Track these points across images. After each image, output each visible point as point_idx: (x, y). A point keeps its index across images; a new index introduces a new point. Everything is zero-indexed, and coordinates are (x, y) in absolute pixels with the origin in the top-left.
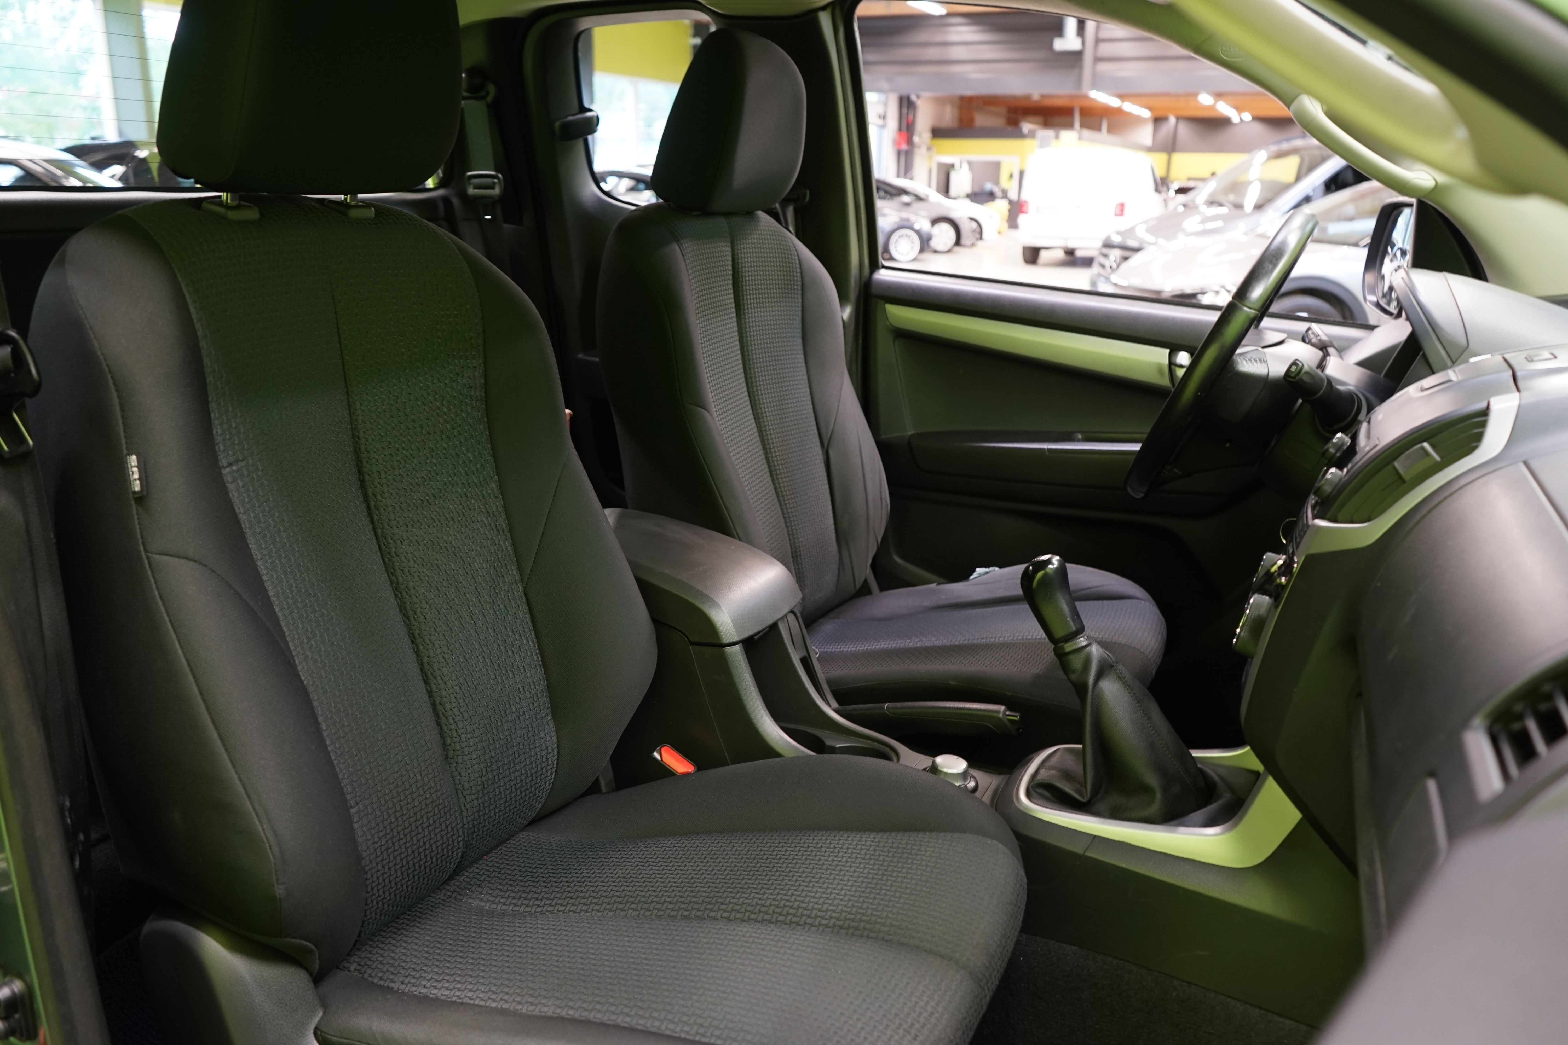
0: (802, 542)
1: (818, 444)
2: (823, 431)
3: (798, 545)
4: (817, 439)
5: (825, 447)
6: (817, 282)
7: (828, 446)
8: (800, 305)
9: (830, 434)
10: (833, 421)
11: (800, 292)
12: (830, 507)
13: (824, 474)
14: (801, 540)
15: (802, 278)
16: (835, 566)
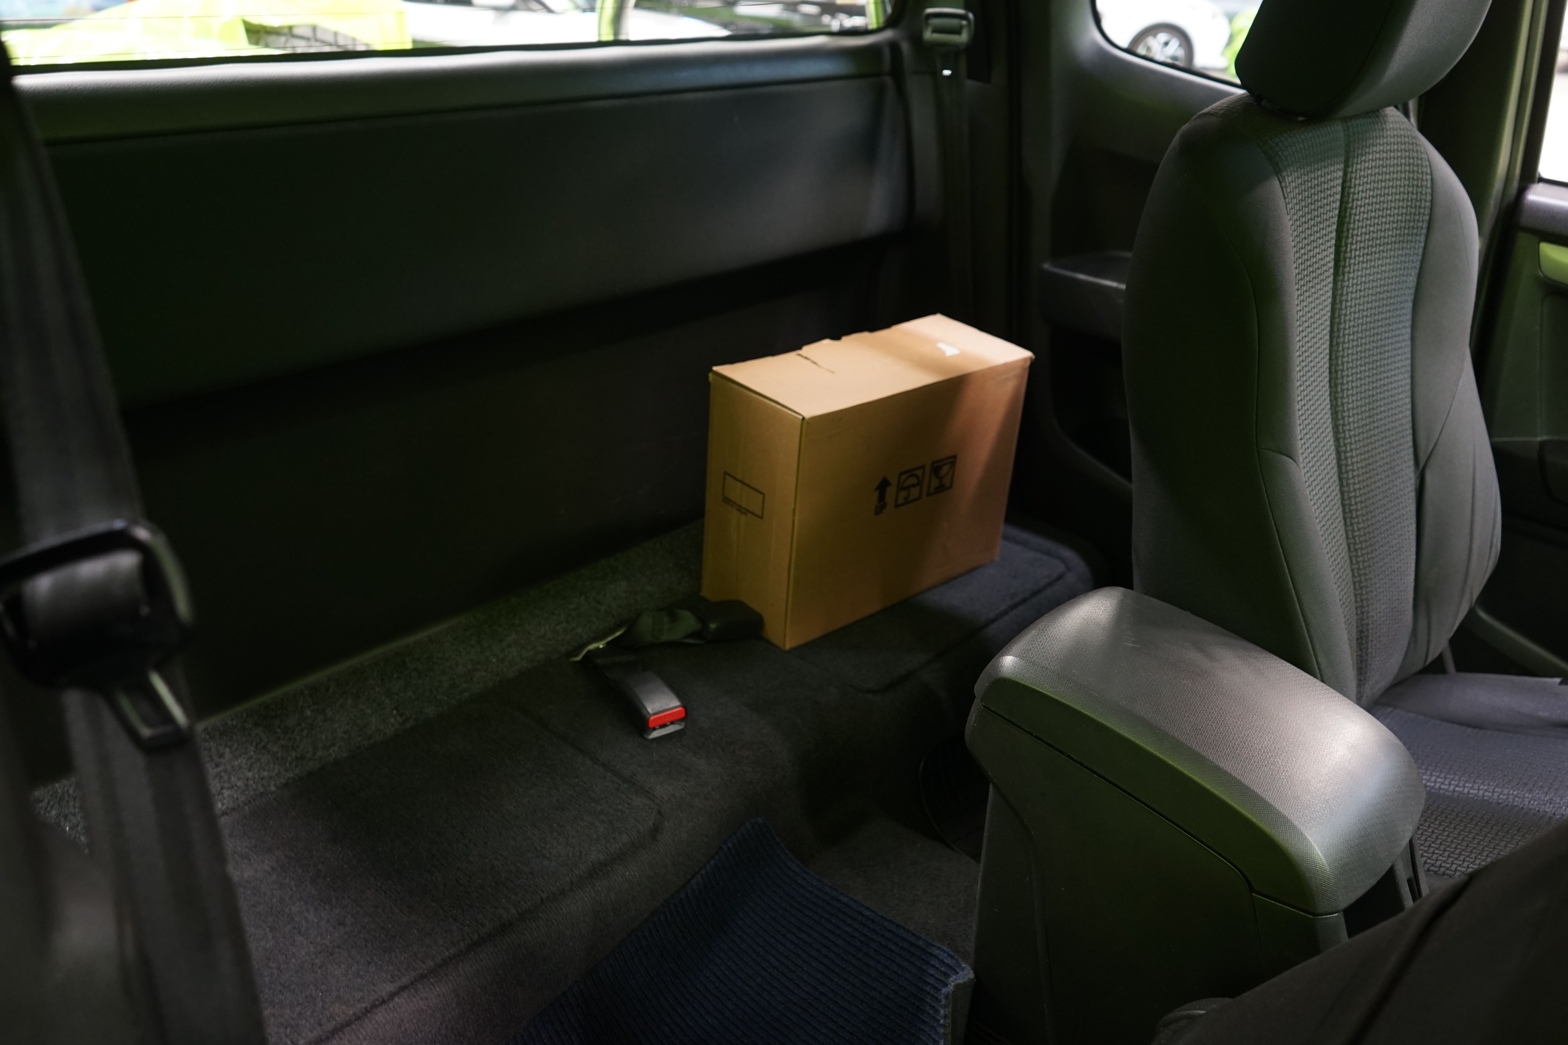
0: (1373, 617)
1: (1411, 463)
2: (1422, 441)
3: (1366, 621)
4: (1411, 456)
5: (1421, 467)
6: (1454, 215)
7: (1424, 467)
8: (1420, 251)
9: (1431, 448)
10: (1439, 428)
11: (1424, 231)
12: (1414, 557)
13: (1412, 508)
14: (1371, 614)
15: (1431, 209)
16: (1404, 641)
